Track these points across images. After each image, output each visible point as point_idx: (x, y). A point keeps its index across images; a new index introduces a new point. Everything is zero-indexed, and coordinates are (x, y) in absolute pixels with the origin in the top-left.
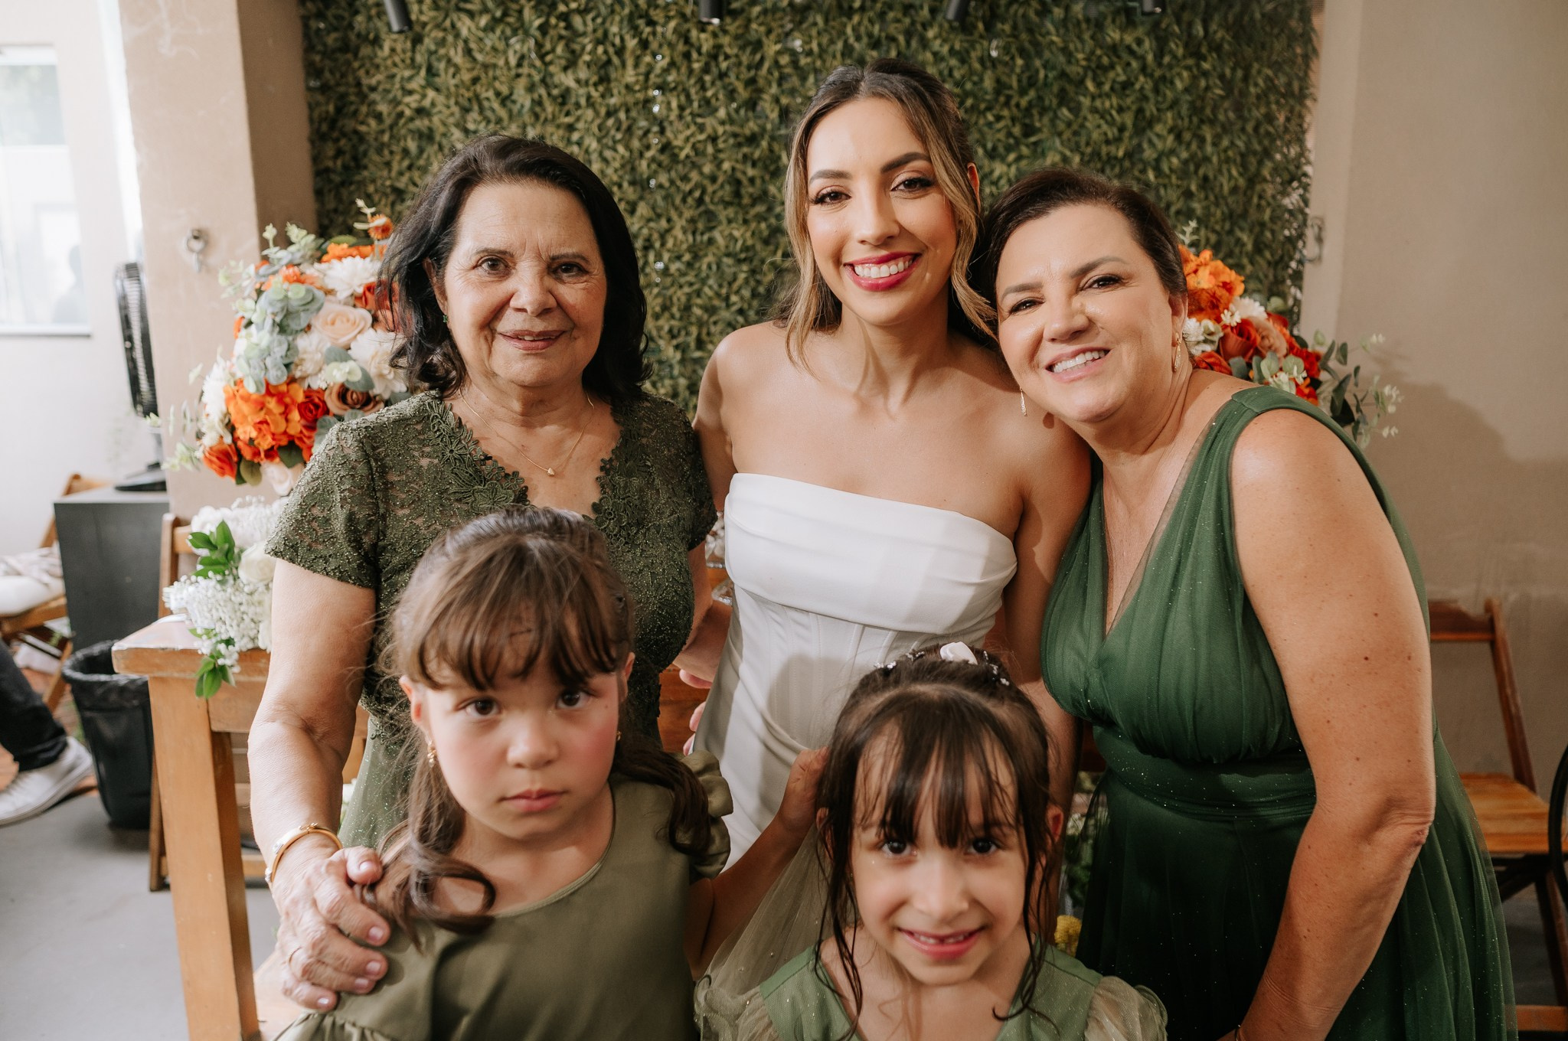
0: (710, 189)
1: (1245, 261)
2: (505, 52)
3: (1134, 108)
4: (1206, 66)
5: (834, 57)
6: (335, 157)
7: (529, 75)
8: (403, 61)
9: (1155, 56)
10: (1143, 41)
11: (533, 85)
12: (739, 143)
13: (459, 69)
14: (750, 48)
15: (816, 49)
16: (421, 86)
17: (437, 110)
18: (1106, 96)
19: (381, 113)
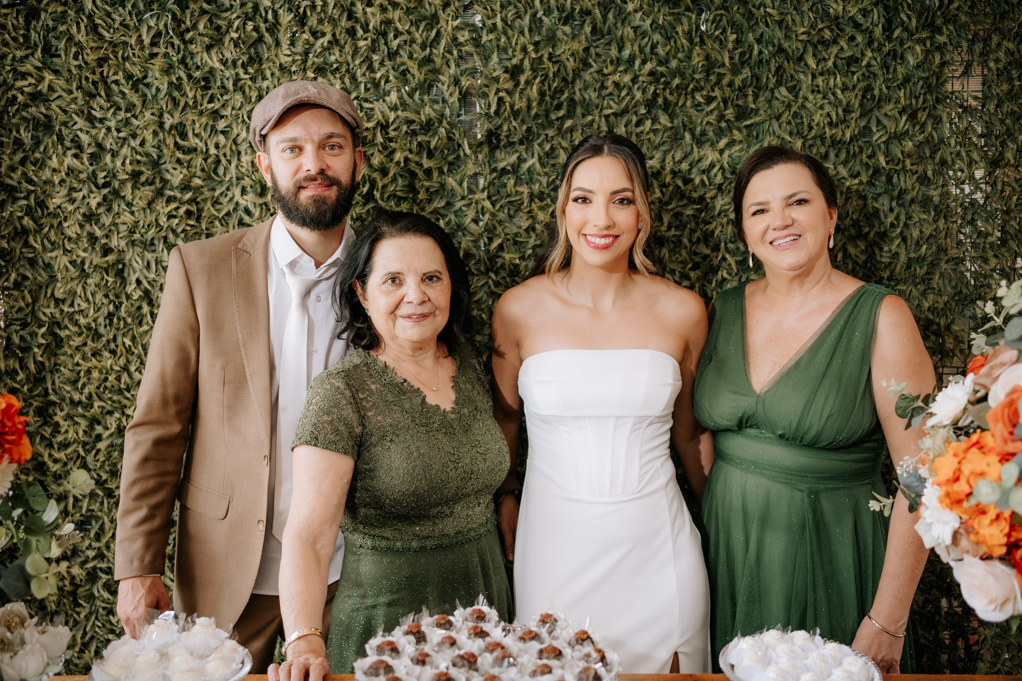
0: (380, 184)
1: (990, 254)
2: (137, 29)
3: (862, 85)
4: (941, 39)
5: (522, 33)
7: (166, 55)
8: (15, 39)
9: (884, 30)
10: (869, 12)
11: (171, 66)
12: (414, 131)
13: (82, 48)
14: (424, 24)
15: (500, 24)
16: (37, 68)
17: (56, 95)
18: (829, 74)
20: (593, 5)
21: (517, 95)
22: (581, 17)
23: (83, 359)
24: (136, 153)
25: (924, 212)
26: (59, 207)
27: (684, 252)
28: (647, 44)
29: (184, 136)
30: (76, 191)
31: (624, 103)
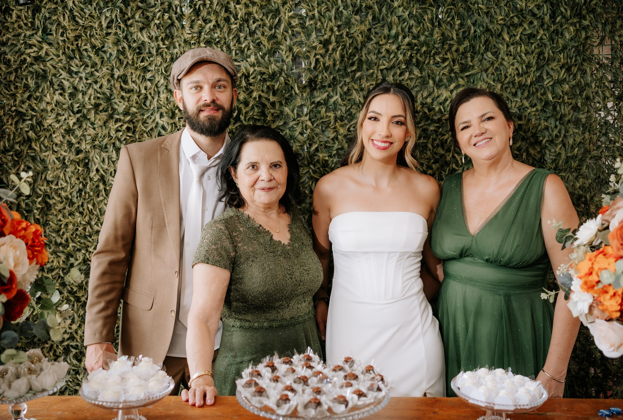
0: (244, 111)
1: (617, 153)
2: (99, 18)
3: (537, 51)
4: (586, 23)
5: (330, 20)
7: (116, 34)
8: (26, 24)
9: (551, 17)
10: (541, 7)
11: (119, 41)
12: (264, 79)
13: (66, 30)
14: (271, 14)
15: (317, 15)
16: (39, 42)
17: (49, 58)
18: (517, 44)
19: (9, 60)
20: (373, 3)
21: (327, 57)
22: (366, 10)
23: (63, 217)
24: (97, 92)
25: (576, 128)
26: (50, 125)
27: (429, 153)
28: (406, 26)
29: (126, 82)
30: (61, 116)
31: (392, 62)
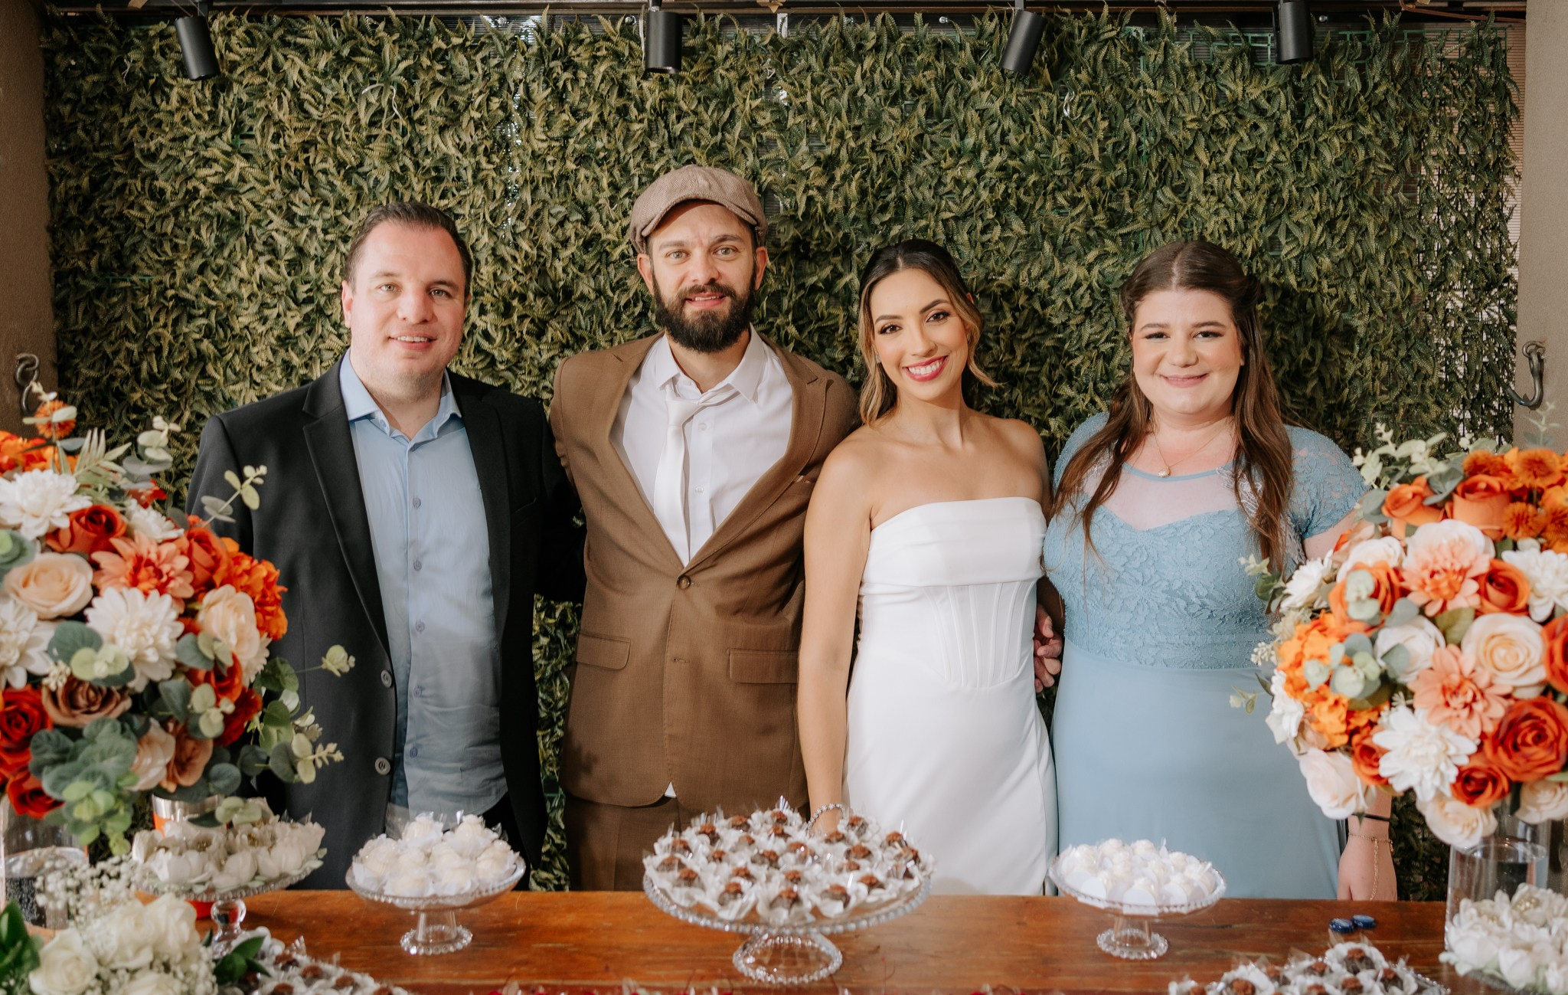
2: (354, 106)
3: (1266, 186)
4: (1365, 130)
5: (838, 115)
6: (87, 255)
7: (387, 138)
8: (198, 116)
9: (1294, 118)
10: (1275, 95)
13: (283, 129)
14: (714, 102)
15: (810, 103)
16: (225, 153)
17: (247, 187)
18: (1226, 171)
19: (162, 191)
21: (831, 194)
22: (913, 96)
25: (1346, 347)
26: (247, 327)
27: (1042, 394)
28: (996, 131)
30: (269, 308)
31: (966, 207)
